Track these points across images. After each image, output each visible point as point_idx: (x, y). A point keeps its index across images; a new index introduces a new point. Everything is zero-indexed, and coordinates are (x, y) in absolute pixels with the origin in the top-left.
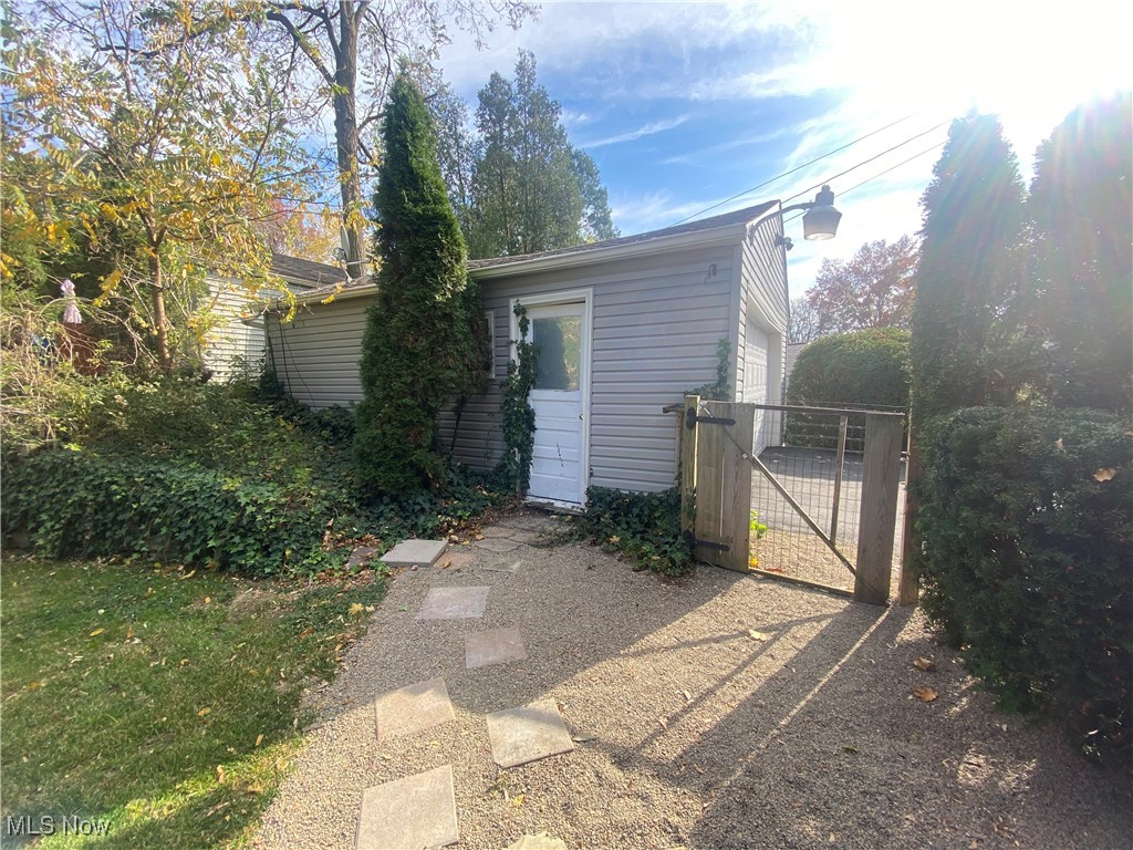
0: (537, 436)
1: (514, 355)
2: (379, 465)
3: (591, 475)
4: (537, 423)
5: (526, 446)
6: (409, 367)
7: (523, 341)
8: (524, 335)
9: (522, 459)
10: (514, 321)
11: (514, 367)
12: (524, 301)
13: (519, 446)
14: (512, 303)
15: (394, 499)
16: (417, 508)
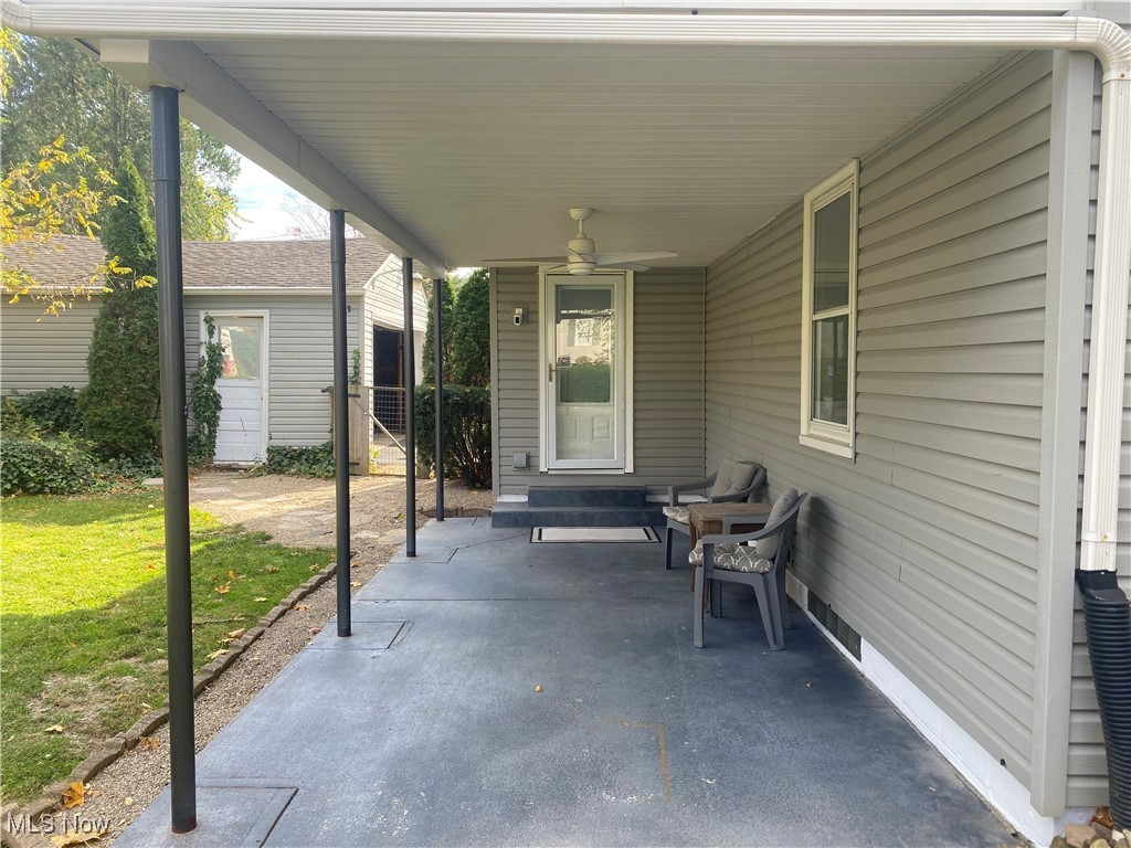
0: (221, 414)
1: (203, 352)
2: (117, 431)
3: (270, 438)
4: (223, 404)
5: (213, 422)
6: (141, 363)
7: (210, 342)
8: (211, 337)
9: (210, 432)
10: (204, 328)
11: (204, 361)
12: (212, 313)
13: (208, 423)
14: (202, 315)
15: (128, 454)
16: (147, 461)
